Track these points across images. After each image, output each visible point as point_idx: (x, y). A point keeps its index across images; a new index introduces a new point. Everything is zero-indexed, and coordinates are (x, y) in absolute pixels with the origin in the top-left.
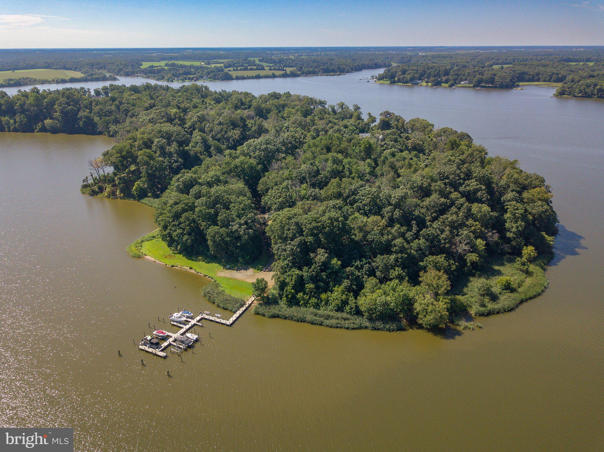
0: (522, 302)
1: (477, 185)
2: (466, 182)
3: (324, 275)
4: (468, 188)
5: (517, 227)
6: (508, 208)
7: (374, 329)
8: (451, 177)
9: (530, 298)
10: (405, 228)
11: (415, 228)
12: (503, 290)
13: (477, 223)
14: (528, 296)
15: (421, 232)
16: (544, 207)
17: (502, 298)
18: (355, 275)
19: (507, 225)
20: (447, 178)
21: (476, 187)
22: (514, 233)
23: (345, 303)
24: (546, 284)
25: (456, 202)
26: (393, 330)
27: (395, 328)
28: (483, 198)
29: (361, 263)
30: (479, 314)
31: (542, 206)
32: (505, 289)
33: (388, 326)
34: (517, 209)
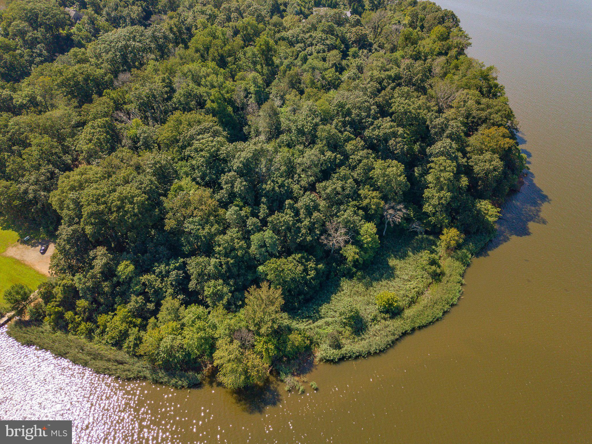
0: (405, 334)
1: (391, 127)
2: (376, 122)
3: (106, 287)
4: (376, 132)
5: (440, 198)
6: (431, 168)
7: (156, 382)
8: (354, 112)
9: (420, 328)
10: (247, 210)
11: (263, 210)
12: (381, 312)
13: (375, 193)
14: (417, 325)
15: (270, 219)
16: (492, 163)
17: (373, 329)
18: (154, 288)
19: (427, 193)
20: (349, 113)
21: (388, 131)
22: (434, 206)
23: (125, 335)
24: (455, 300)
25: (351, 157)
26: (183, 387)
27: (185, 384)
28: (396, 149)
29: (167, 268)
30: (325, 359)
31: (490, 161)
32: (383, 312)
33: (173, 381)
34: (445, 170)
